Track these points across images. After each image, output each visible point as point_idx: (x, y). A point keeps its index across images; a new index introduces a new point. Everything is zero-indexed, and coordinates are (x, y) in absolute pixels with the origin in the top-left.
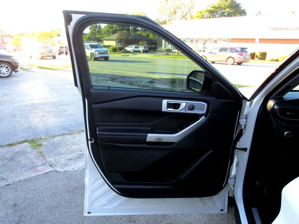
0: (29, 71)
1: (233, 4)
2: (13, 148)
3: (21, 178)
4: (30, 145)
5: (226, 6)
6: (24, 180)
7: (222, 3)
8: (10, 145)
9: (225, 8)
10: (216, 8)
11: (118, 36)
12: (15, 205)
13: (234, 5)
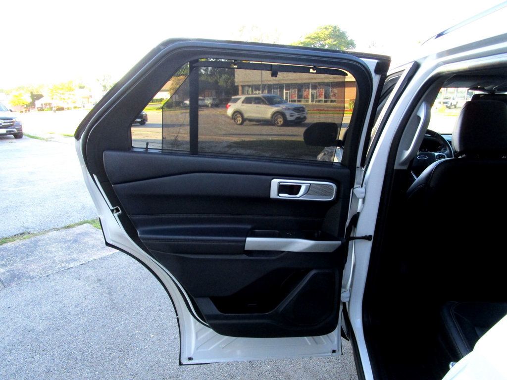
0: (51, 141)
1: (336, 32)
2: (71, 230)
3: (96, 257)
4: (92, 226)
6: (100, 259)
8: (68, 227)
9: (324, 39)
11: (172, 85)
12: (99, 280)
13: (337, 34)
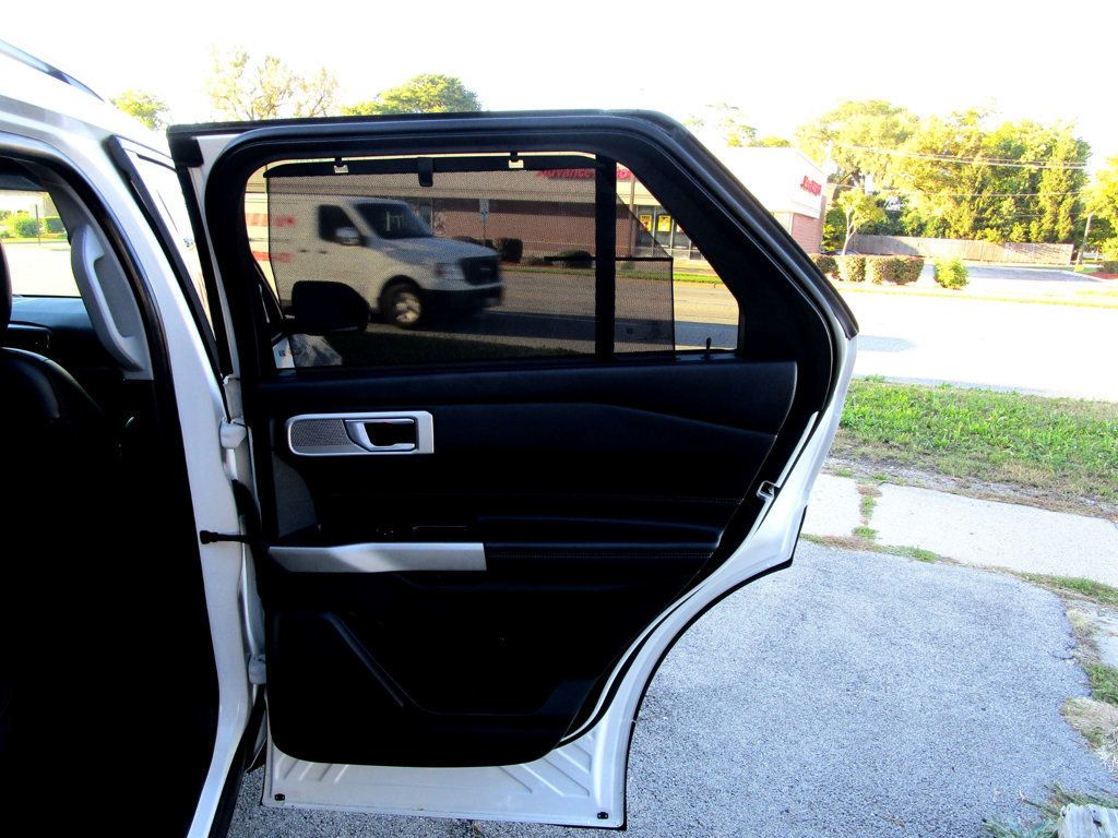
5: (434, 96)
7: (421, 86)
10: (402, 101)
